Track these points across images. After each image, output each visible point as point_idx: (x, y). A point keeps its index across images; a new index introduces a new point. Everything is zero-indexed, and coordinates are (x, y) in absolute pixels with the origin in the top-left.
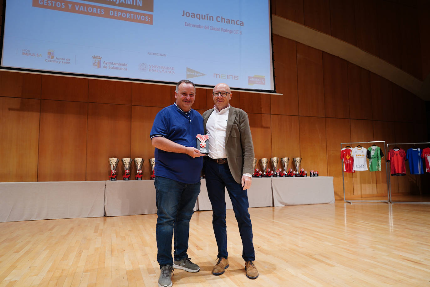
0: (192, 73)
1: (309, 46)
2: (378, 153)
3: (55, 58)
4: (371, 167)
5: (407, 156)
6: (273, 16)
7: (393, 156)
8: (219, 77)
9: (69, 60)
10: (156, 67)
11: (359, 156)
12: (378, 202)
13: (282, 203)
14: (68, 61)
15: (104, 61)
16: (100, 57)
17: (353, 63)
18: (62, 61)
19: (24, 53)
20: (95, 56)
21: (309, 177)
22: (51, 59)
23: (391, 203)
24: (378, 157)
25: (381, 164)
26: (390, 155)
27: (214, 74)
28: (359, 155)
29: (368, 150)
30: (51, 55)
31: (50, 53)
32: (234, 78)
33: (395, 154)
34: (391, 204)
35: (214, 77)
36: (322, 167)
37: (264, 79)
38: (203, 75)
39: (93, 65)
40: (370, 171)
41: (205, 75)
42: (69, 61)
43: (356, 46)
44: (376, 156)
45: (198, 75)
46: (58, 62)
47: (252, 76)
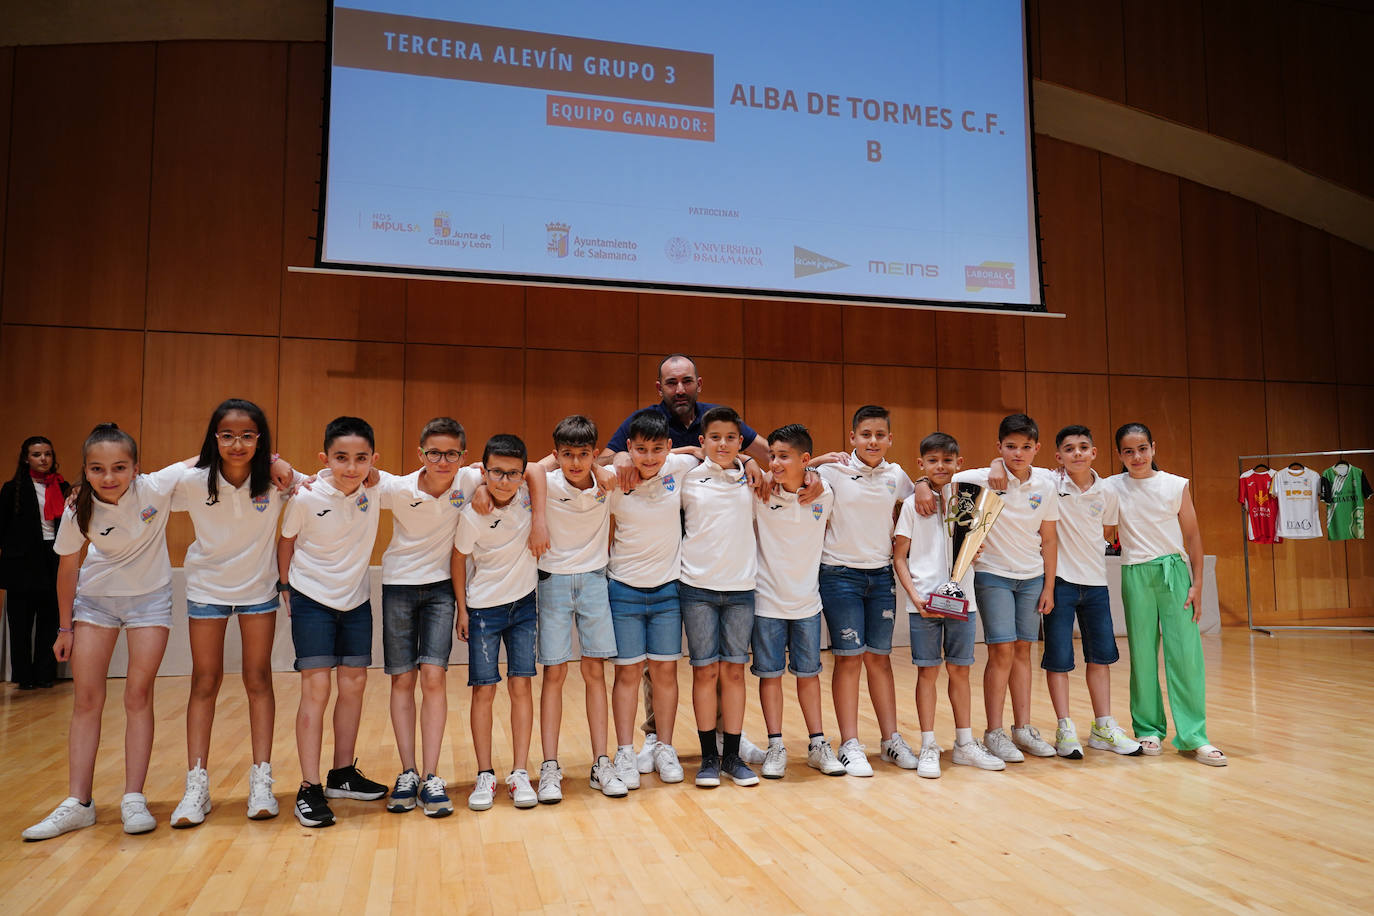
0: (808, 263)
1: (1138, 165)
2: (1353, 487)
3: (453, 233)
4: (1332, 529)
6: (1034, 81)
8: (885, 271)
9: (488, 237)
10: (714, 250)
11: (1296, 496)
12: (1351, 632)
14: (486, 241)
15: (577, 238)
16: (564, 225)
17: (1275, 209)
19: (376, 225)
20: (552, 224)
22: (443, 236)
24: (1354, 498)
25: (1365, 518)
28: (1294, 492)
29: (1324, 475)
30: (442, 225)
31: (441, 219)
32: (925, 271)
35: (870, 270)
37: (1012, 273)
38: (842, 265)
39: (549, 249)
40: (1329, 539)
41: (847, 266)
42: (489, 242)
43: (1285, 159)
44: (1350, 495)
45: (826, 268)
46: (461, 245)
47: (978, 264)
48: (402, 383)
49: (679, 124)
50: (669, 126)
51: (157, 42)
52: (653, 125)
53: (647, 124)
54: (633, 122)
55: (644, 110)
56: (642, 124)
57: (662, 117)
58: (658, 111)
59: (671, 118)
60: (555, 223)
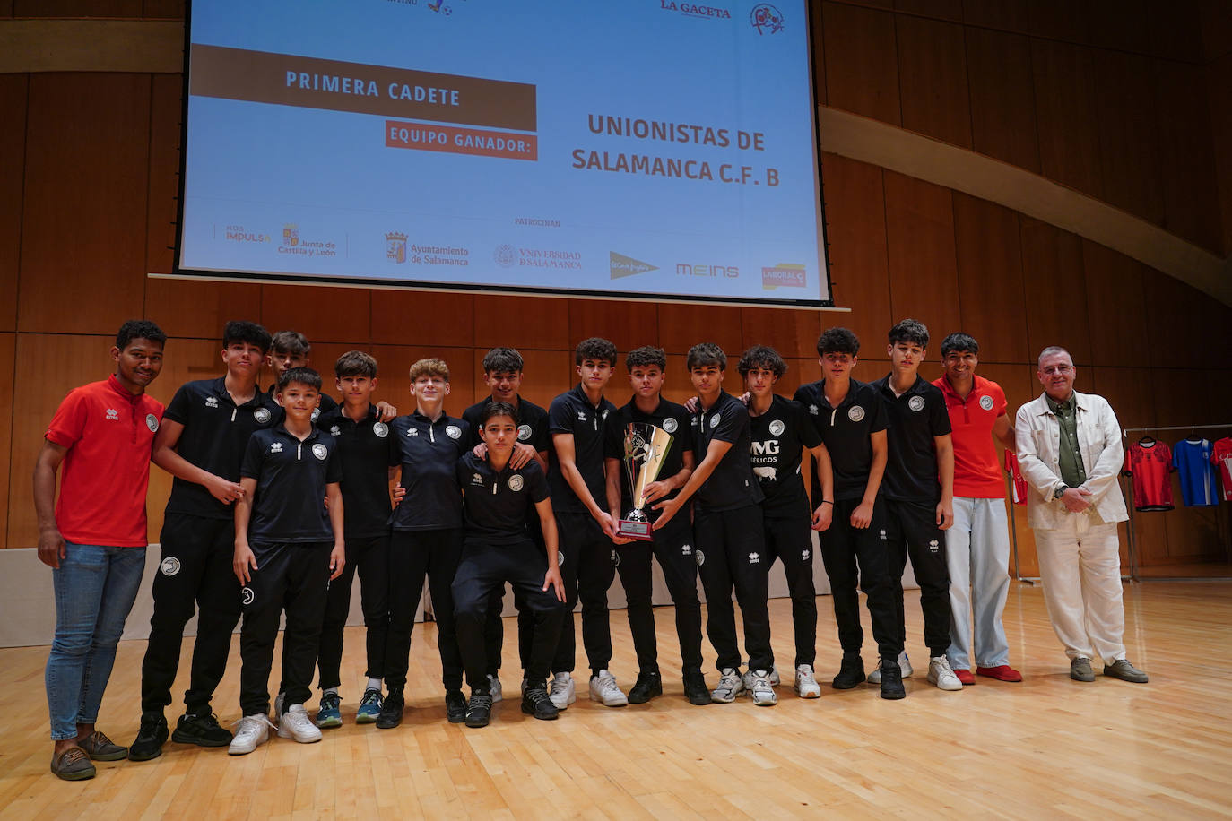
0: (623, 266)
1: (916, 179)
3: (300, 242)
5: (1175, 461)
6: (819, 107)
7: (1139, 462)
8: (691, 273)
9: (333, 246)
10: (538, 255)
14: (330, 250)
15: (414, 246)
16: (403, 235)
19: (230, 236)
20: (391, 234)
22: (292, 245)
27: (678, 265)
30: (291, 236)
31: (290, 230)
32: (727, 273)
33: (1145, 456)
34: (1137, 584)
35: (678, 273)
37: (803, 272)
39: (388, 256)
41: (656, 268)
42: (333, 250)
43: (1040, 174)
45: (638, 270)
46: (309, 253)
47: (773, 266)
49: (506, 146)
50: (496, 147)
51: (29, 73)
52: (482, 146)
53: (477, 145)
54: (464, 142)
55: (474, 133)
56: (472, 145)
57: (490, 139)
58: (487, 135)
59: (498, 140)
60: (394, 233)
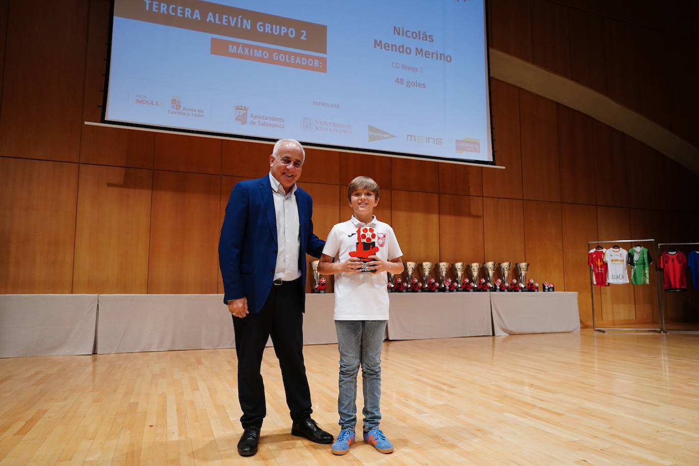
0: (376, 134)
1: (538, 95)
2: (644, 258)
3: (182, 108)
4: (633, 278)
5: (689, 263)
6: (491, 50)
7: (667, 262)
8: (415, 140)
9: (202, 111)
10: (326, 125)
11: (614, 262)
13: (505, 330)
14: (201, 114)
15: (252, 114)
16: (245, 107)
17: (600, 120)
18: (192, 113)
19: (138, 101)
20: (238, 106)
21: (541, 293)
22: (177, 109)
23: (664, 332)
24: (644, 264)
25: (649, 274)
26: (663, 261)
27: (408, 136)
28: (615, 260)
29: (630, 252)
30: (176, 103)
31: (175, 100)
32: (436, 142)
33: (671, 259)
34: (665, 334)
35: (408, 140)
36: (556, 277)
37: (479, 144)
38: (393, 136)
39: (236, 119)
40: (631, 284)
41: (396, 137)
42: (202, 114)
44: (642, 262)
45: (385, 137)
46: (187, 115)
47: (461, 139)
48: (151, 191)
58: (296, 54)
60: (240, 106)
